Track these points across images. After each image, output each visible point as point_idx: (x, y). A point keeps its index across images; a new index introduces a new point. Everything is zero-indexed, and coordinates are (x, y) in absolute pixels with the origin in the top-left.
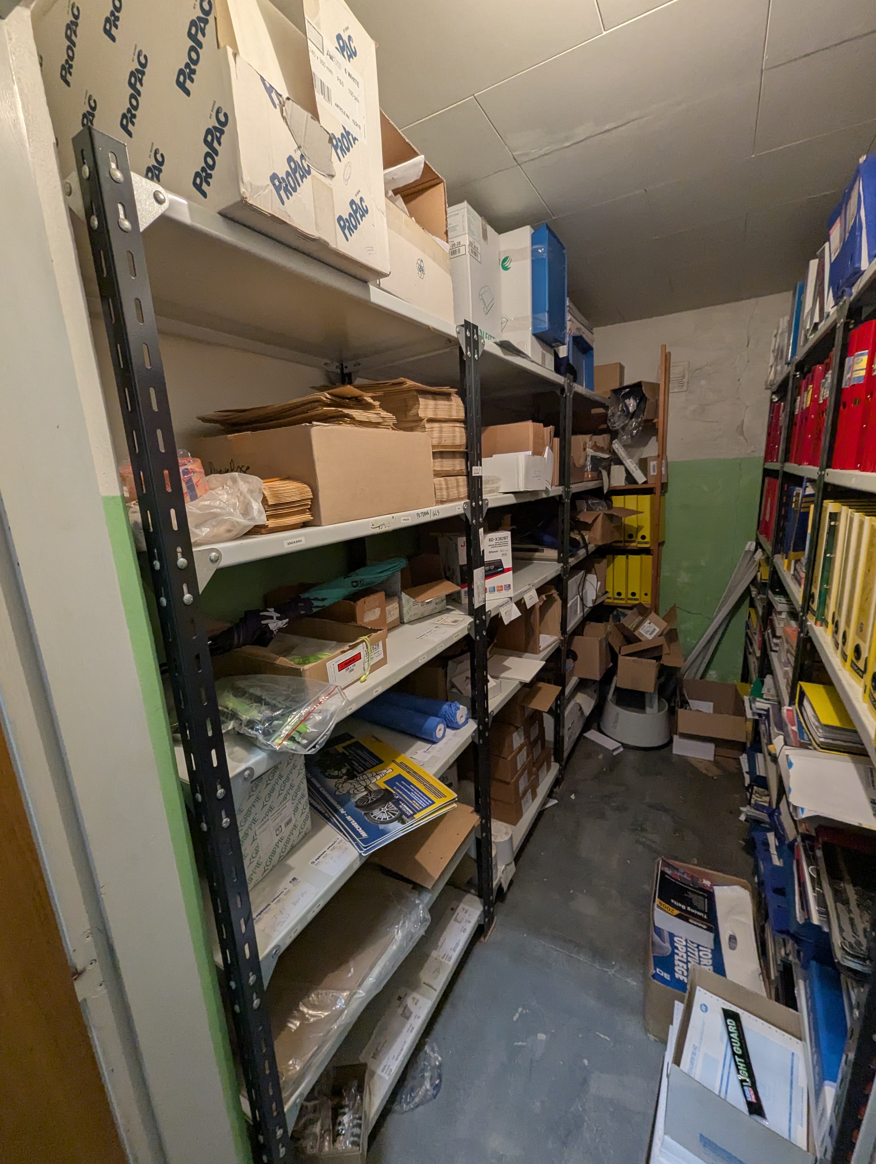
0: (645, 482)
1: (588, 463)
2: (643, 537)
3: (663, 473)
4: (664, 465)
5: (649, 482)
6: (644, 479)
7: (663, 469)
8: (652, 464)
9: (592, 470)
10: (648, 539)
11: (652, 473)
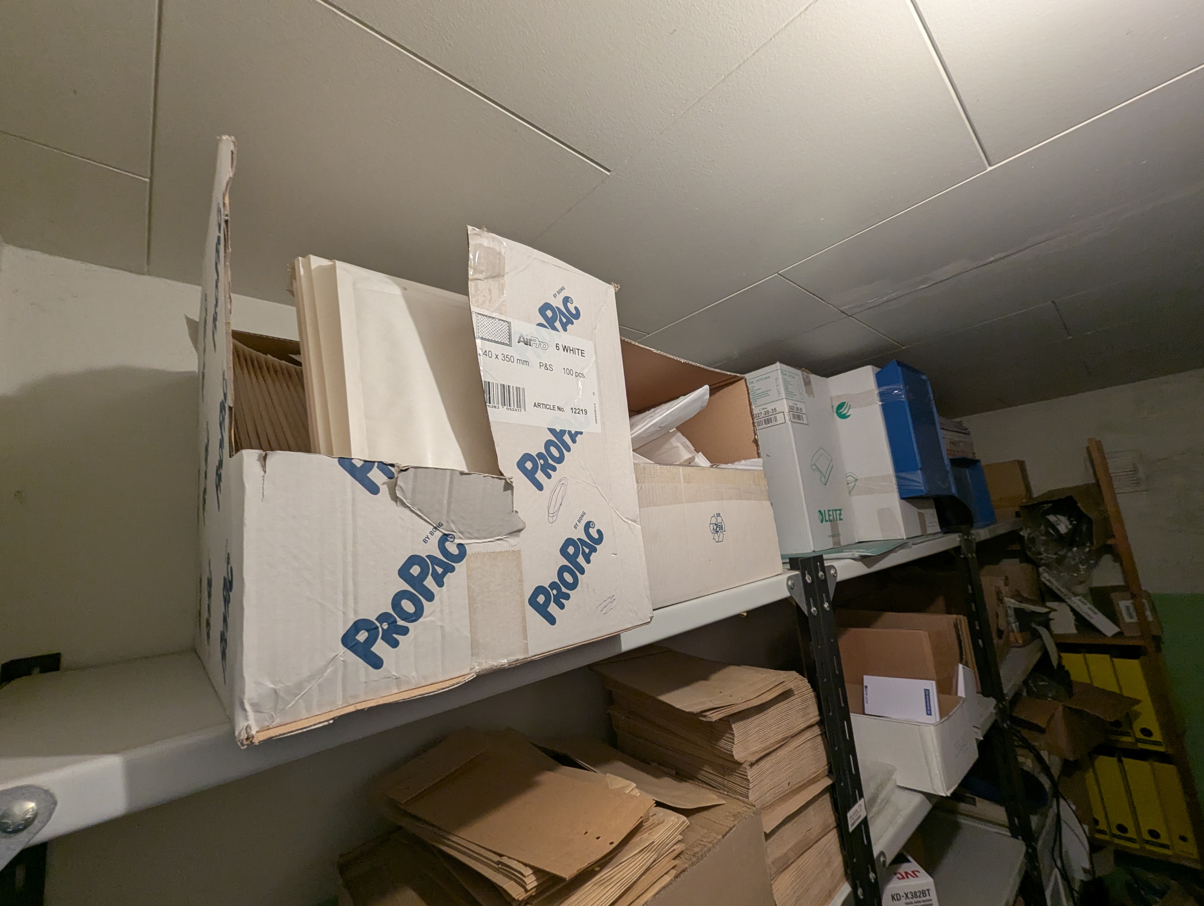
0: (1120, 634)
1: (1012, 619)
2: (1147, 732)
3: (1150, 619)
4: (1147, 606)
5: (1127, 634)
6: (1116, 630)
7: (1148, 613)
8: (1124, 605)
9: (1022, 629)
10: (1157, 736)
11: (1128, 620)
